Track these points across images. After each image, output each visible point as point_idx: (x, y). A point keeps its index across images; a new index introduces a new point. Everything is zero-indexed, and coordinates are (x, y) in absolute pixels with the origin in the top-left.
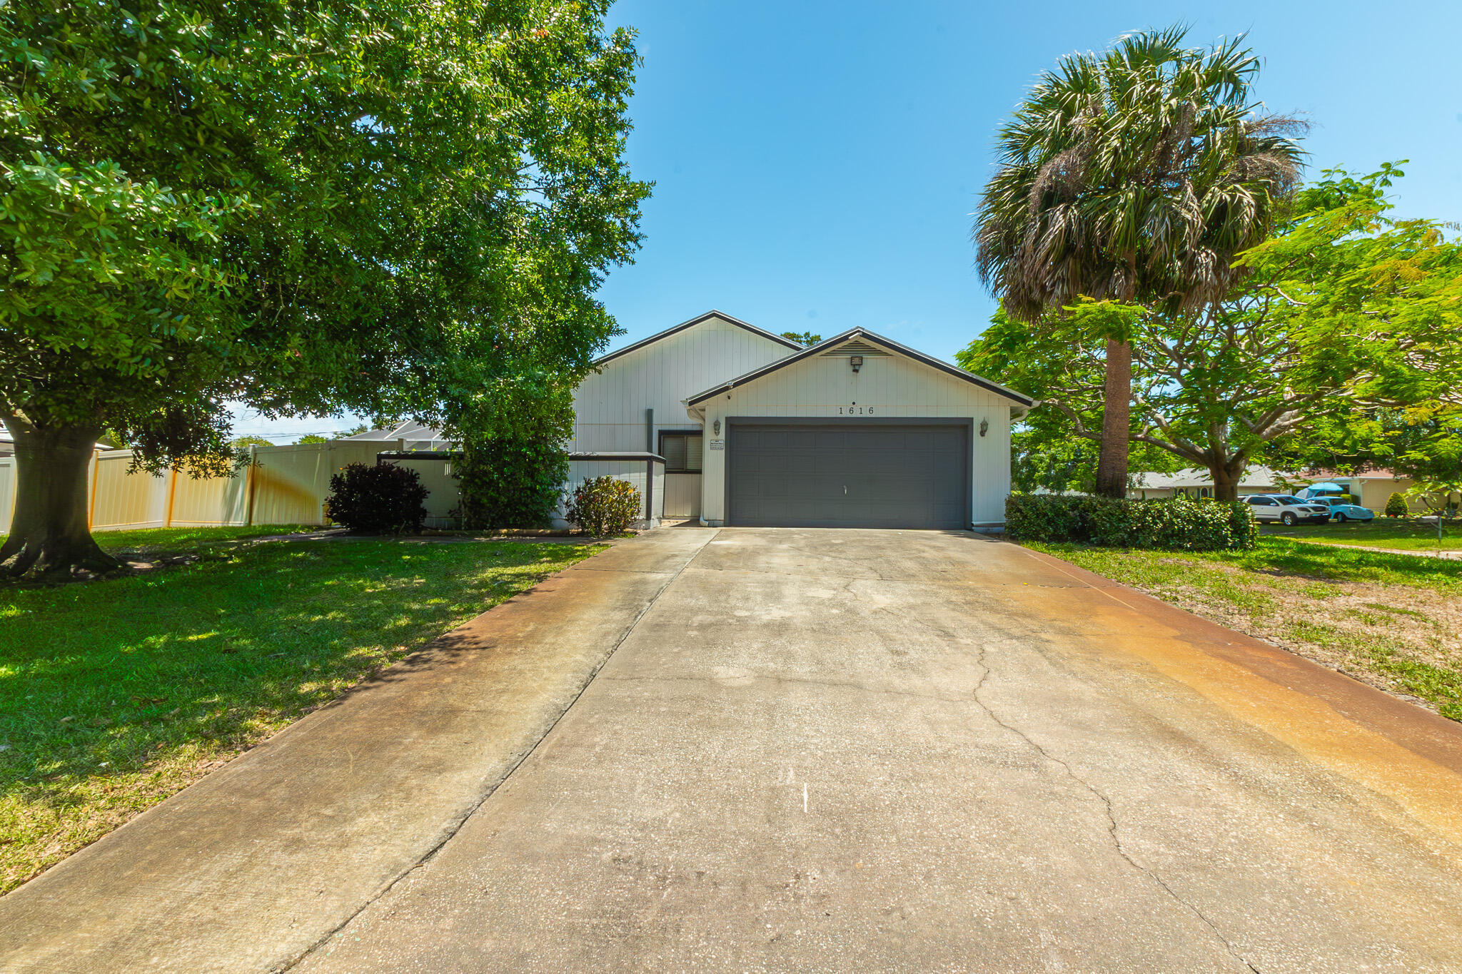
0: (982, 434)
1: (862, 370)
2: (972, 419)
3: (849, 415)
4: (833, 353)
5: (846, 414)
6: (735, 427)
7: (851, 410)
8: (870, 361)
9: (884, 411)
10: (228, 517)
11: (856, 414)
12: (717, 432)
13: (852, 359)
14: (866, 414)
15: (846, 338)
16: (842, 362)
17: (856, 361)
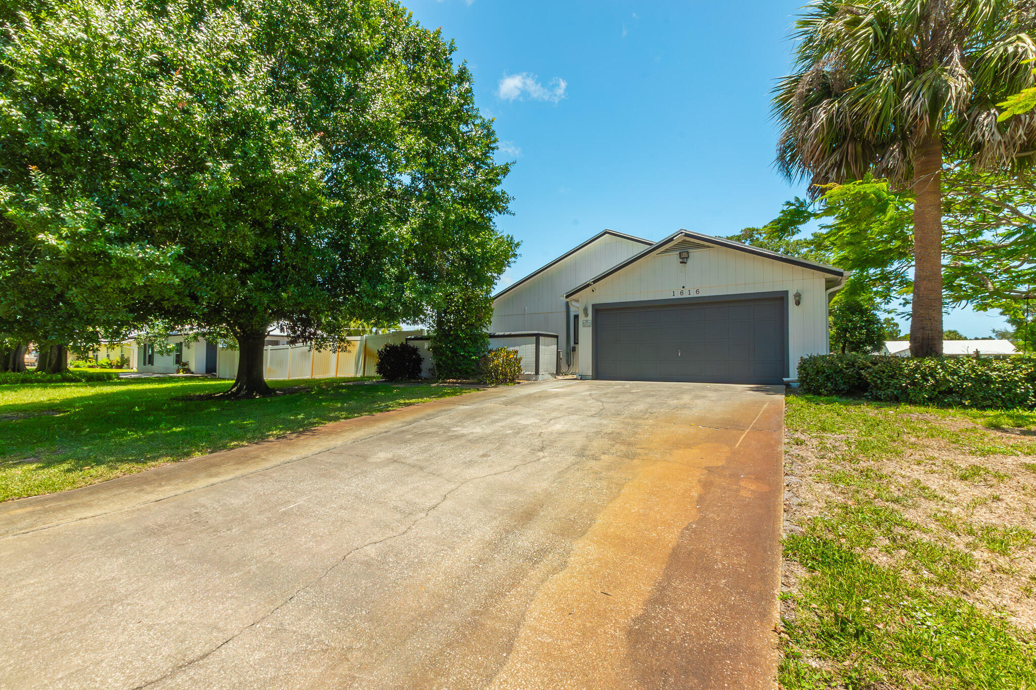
0: (798, 303)
1: (689, 262)
2: (787, 292)
3: (680, 296)
4: (666, 251)
5: (678, 296)
6: (599, 311)
7: (682, 293)
8: (695, 254)
9: (707, 291)
10: (356, 373)
11: (686, 295)
12: (586, 315)
13: (680, 254)
14: (693, 294)
15: (671, 240)
16: (674, 257)
17: (685, 255)
